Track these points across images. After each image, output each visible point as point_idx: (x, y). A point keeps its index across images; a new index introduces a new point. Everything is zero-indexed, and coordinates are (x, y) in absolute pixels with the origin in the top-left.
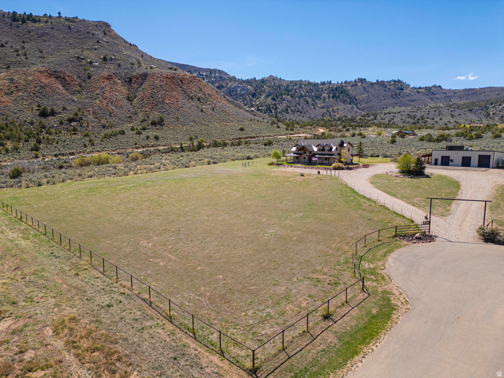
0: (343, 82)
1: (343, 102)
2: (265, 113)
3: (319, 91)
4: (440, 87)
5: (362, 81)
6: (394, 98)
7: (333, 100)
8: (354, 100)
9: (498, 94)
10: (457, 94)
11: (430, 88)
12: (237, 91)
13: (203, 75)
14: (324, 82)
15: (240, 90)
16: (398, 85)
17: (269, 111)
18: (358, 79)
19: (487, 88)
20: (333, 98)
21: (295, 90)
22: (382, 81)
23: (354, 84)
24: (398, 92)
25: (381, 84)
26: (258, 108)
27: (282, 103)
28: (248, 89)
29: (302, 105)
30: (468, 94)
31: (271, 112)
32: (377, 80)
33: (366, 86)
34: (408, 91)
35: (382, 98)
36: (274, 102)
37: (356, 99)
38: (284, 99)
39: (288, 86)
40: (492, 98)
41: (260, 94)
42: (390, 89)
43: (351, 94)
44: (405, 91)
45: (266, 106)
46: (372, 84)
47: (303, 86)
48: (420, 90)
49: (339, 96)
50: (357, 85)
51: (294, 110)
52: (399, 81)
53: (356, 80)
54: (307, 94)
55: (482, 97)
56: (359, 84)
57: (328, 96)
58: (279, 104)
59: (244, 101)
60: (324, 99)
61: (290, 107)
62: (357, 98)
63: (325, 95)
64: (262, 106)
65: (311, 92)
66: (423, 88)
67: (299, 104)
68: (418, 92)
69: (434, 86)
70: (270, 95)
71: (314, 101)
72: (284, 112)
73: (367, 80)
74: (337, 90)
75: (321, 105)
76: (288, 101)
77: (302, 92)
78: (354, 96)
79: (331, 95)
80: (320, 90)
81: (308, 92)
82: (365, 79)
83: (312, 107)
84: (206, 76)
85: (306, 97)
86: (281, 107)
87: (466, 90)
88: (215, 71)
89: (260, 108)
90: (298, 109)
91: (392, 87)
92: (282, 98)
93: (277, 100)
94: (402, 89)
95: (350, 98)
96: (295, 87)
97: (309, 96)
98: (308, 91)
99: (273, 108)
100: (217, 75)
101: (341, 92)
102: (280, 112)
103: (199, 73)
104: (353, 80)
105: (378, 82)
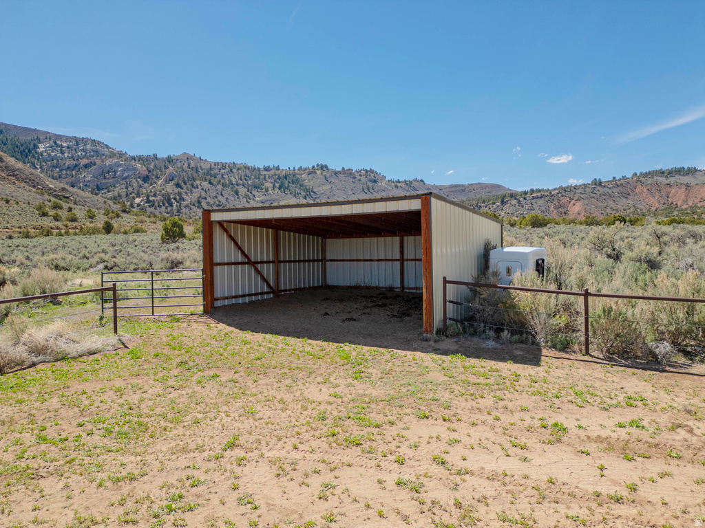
0: (296, 168)
1: (295, 195)
2: (160, 206)
3: (259, 178)
4: (422, 181)
5: (323, 168)
6: (366, 193)
7: (279, 192)
8: (312, 193)
9: (489, 192)
10: (444, 190)
11: (411, 182)
12: (115, 172)
13: (61, 146)
14: (269, 167)
15: (121, 171)
16: (370, 175)
17: (168, 203)
18: (318, 165)
19: (476, 184)
20: (280, 188)
21: (222, 175)
22: (349, 170)
23: (312, 172)
24: (370, 185)
25: (348, 173)
26: (148, 198)
27: (192, 192)
28: (135, 169)
29: (226, 196)
30: (455, 191)
31: (171, 205)
32: (343, 168)
33: (328, 175)
34: (383, 184)
35: (350, 192)
36: (177, 190)
37: (314, 192)
38: (197, 185)
39: (211, 169)
40: (483, 196)
41: (157, 178)
42: (360, 180)
43: (306, 184)
44: (380, 184)
45: (163, 196)
46: (336, 173)
47: (234, 170)
48: (399, 184)
49: (288, 186)
50: (316, 173)
51: (212, 203)
52: (372, 171)
53: (314, 167)
54: (241, 182)
55: (472, 195)
56: (319, 172)
57: (272, 185)
58: (186, 193)
59: (127, 188)
60: (267, 190)
61: (205, 198)
62: (315, 190)
63: (268, 185)
64: (155, 195)
65: (246, 180)
66: (402, 182)
67: (222, 195)
68: (396, 186)
69: (416, 180)
70: (173, 179)
71: (251, 193)
72: (194, 205)
73: (330, 167)
74: (286, 179)
75: (262, 198)
76: (202, 189)
77: (232, 178)
78: (311, 187)
79: (277, 185)
80: (261, 177)
81: (241, 180)
82: (326, 166)
83: (245, 199)
84: (68, 147)
85: (238, 186)
86: (188, 199)
87: (453, 186)
88: (85, 141)
89: (151, 199)
90: (220, 202)
91: (363, 178)
92: (192, 185)
93: (185, 187)
94: (375, 181)
95: (307, 190)
96: (223, 171)
97: (243, 185)
98: (242, 177)
99: (175, 199)
100: (89, 147)
101: (293, 181)
102: (186, 206)
103: (55, 143)
104: (310, 167)
105: (344, 171)
